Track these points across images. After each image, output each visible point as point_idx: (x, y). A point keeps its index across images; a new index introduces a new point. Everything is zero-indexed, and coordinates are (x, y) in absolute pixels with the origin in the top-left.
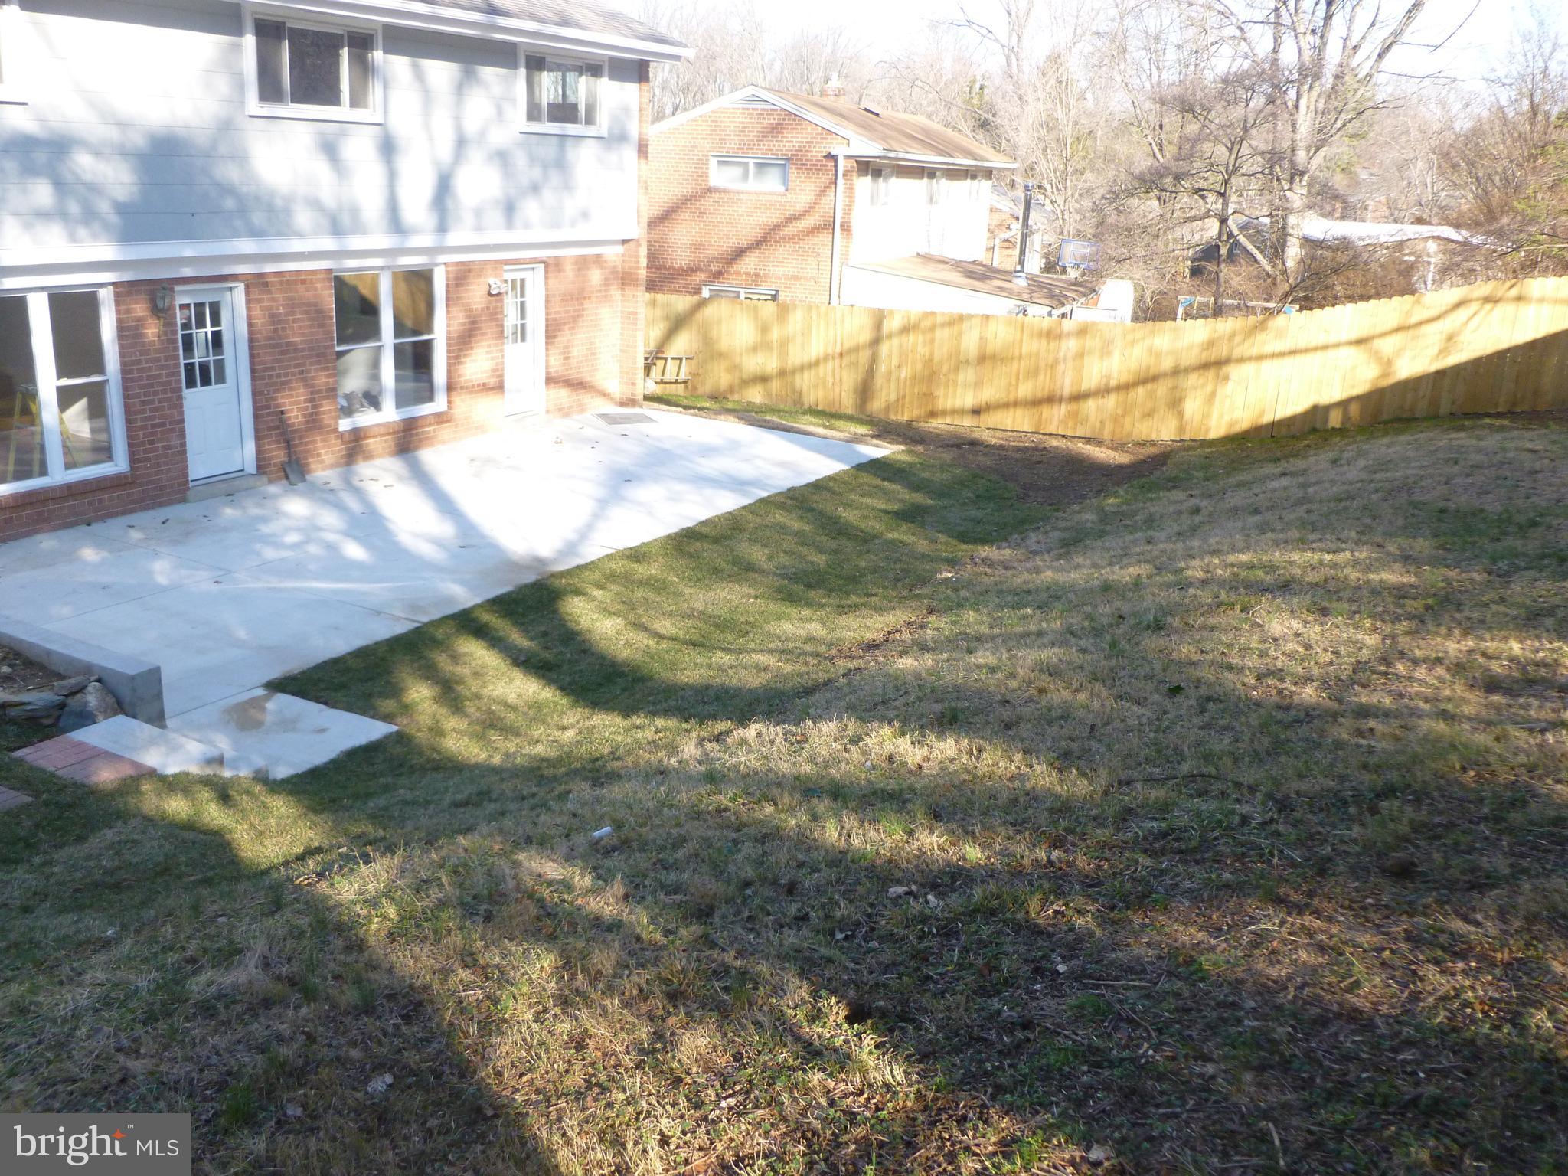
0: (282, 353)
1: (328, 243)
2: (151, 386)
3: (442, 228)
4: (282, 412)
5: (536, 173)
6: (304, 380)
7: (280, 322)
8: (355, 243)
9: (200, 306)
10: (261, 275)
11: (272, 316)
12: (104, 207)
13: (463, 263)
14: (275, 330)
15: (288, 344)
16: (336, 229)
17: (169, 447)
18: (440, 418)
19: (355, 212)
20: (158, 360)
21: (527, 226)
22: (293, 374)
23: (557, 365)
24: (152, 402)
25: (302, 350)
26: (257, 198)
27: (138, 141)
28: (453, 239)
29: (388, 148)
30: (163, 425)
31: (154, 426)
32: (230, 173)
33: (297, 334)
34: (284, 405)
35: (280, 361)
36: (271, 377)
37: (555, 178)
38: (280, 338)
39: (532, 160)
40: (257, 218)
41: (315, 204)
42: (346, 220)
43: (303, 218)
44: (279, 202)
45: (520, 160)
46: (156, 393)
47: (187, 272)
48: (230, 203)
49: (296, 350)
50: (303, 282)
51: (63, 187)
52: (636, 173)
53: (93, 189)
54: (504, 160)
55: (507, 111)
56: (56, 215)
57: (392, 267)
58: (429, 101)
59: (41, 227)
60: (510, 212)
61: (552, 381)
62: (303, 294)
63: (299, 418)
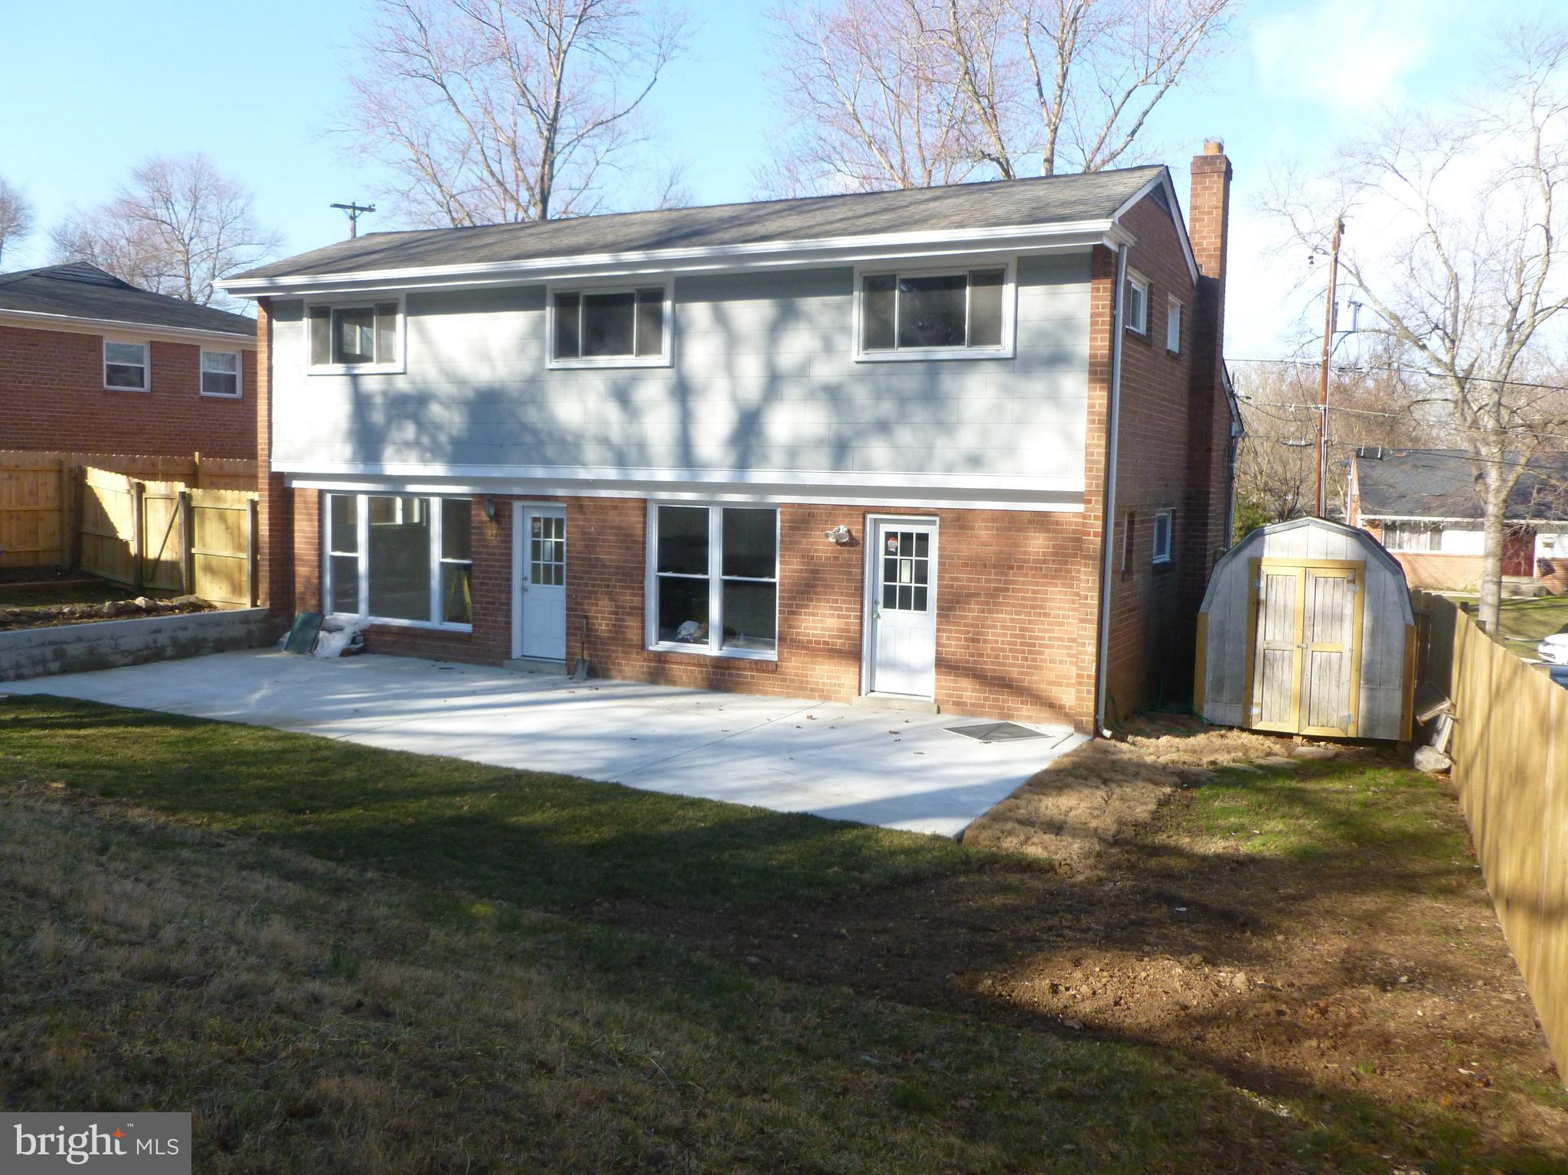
0: (591, 566)
1: (611, 473)
2: (487, 572)
3: (743, 463)
4: (587, 617)
5: (887, 408)
6: (610, 593)
7: (591, 539)
8: (640, 475)
9: (548, 522)
10: (578, 498)
11: (584, 533)
12: (443, 438)
13: (800, 505)
14: (586, 546)
15: (597, 559)
16: (621, 460)
17: (495, 622)
18: (762, 666)
19: (642, 446)
20: (494, 554)
21: (866, 467)
22: (599, 586)
23: (956, 648)
24: (487, 584)
25: (610, 567)
26: (550, 434)
27: (470, 394)
28: (759, 476)
29: (683, 392)
30: (494, 604)
31: (487, 603)
32: (531, 415)
33: (609, 554)
34: (590, 611)
35: (588, 572)
36: (579, 584)
37: (919, 414)
38: (590, 553)
39: (878, 395)
40: (550, 451)
41: (605, 442)
42: (633, 454)
43: (591, 452)
44: (570, 438)
45: (861, 394)
46: (490, 579)
47: (519, 491)
48: (529, 439)
49: (603, 566)
50: (615, 508)
51: (421, 426)
52: (1085, 403)
53: (439, 427)
54: (833, 395)
55: (840, 341)
56: (416, 444)
57: (720, 503)
58: (732, 341)
59: (406, 452)
60: (840, 451)
61: (944, 664)
62: (614, 518)
63: (602, 626)
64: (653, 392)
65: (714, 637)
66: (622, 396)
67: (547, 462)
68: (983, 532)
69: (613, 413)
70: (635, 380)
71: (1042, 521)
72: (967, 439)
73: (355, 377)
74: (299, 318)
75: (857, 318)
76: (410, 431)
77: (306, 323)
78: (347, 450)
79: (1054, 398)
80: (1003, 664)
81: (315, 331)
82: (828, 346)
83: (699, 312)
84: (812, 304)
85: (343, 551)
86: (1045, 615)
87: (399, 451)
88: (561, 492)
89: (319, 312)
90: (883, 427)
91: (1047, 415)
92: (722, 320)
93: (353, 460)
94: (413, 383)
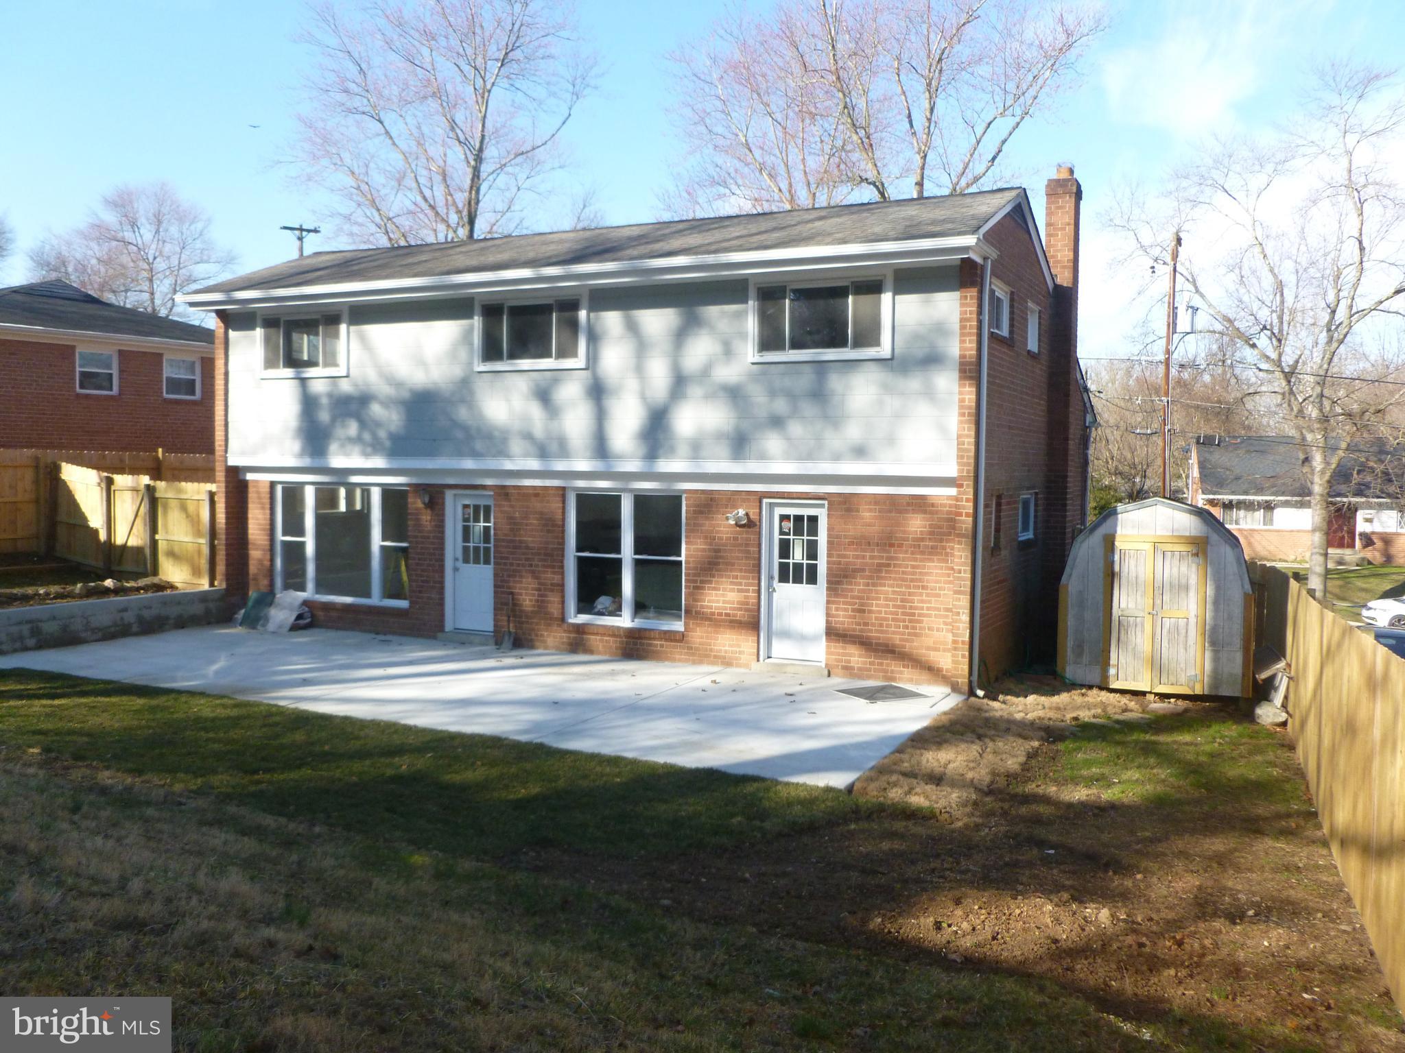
0: (515, 547)
1: (534, 464)
2: (422, 554)
3: (652, 454)
4: (512, 593)
5: (780, 405)
6: (533, 572)
7: (515, 524)
9: (477, 508)
10: (504, 487)
11: (511, 518)
12: (382, 434)
13: (703, 492)
14: (512, 530)
15: (521, 542)
16: (543, 452)
17: (430, 598)
18: (671, 636)
19: (562, 440)
20: (428, 538)
21: (763, 457)
22: (523, 565)
23: (843, 618)
24: (422, 565)
25: (532, 548)
26: (479, 430)
27: (406, 395)
28: (666, 465)
29: (598, 392)
30: (427, 582)
31: (423, 581)
32: (463, 413)
33: (532, 537)
34: (515, 588)
35: (513, 553)
36: (505, 564)
37: (808, 409)
38: (515, 536)
39: (772, 393)
40: (479, 445)
41: (528, 436)
42: (554, 447)
43: (516, 446)
44: (496, 434)
45: (757, 394)
46: (425, 560)
47: (451, 481)
48: (459, 435)
49: (527, 548)
50: (537, 495)
51: (363, 424)
52: (956, 398)
53: (378, 424)
54: (734, 394)
55: (737, 345)
56: (358, 440)
57: (631, 490)
58: (642, 346)
59: (349, 447)
60: (739, 443)
61: (833, 633)
62: (537, 505)
63: (527, 601)
64: (571, 392)
65: (627, 611)
66: (544, 396)
67: (475, 454)
68: (867, 514)
69: (536, 412)
70: (556, 381)
71: (920, 504)
72: (853, 432)
73: (303, 381)
74: (253, 328)
75: (751, 324)
76: (353, 428)
77: (259, 332)
78: (296, 446)
79: (929, 394)
80: (886, 632)
81: (267, 340)
82: (728, 351)
83: (612, 320)
84: (713, 312)
85: (292, 536)
86: (923, 588)
87: (342, 446)
88: (489, 482)
89: (270, 322)
90: (777, 422)
91: (923, 409)
92: (632, 328)
93: (302, 454)
94: (356, 385)
